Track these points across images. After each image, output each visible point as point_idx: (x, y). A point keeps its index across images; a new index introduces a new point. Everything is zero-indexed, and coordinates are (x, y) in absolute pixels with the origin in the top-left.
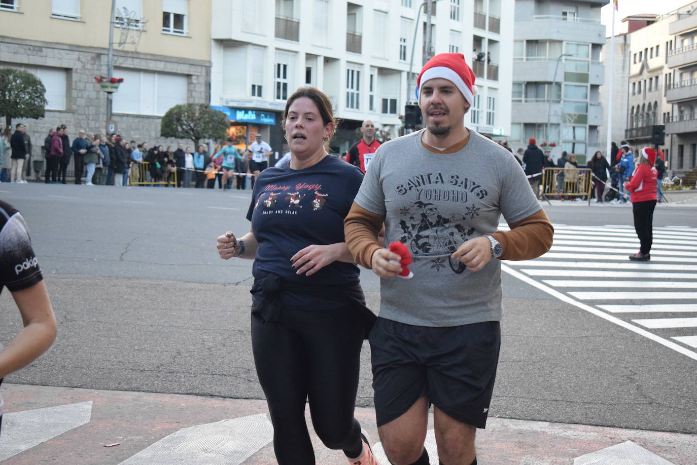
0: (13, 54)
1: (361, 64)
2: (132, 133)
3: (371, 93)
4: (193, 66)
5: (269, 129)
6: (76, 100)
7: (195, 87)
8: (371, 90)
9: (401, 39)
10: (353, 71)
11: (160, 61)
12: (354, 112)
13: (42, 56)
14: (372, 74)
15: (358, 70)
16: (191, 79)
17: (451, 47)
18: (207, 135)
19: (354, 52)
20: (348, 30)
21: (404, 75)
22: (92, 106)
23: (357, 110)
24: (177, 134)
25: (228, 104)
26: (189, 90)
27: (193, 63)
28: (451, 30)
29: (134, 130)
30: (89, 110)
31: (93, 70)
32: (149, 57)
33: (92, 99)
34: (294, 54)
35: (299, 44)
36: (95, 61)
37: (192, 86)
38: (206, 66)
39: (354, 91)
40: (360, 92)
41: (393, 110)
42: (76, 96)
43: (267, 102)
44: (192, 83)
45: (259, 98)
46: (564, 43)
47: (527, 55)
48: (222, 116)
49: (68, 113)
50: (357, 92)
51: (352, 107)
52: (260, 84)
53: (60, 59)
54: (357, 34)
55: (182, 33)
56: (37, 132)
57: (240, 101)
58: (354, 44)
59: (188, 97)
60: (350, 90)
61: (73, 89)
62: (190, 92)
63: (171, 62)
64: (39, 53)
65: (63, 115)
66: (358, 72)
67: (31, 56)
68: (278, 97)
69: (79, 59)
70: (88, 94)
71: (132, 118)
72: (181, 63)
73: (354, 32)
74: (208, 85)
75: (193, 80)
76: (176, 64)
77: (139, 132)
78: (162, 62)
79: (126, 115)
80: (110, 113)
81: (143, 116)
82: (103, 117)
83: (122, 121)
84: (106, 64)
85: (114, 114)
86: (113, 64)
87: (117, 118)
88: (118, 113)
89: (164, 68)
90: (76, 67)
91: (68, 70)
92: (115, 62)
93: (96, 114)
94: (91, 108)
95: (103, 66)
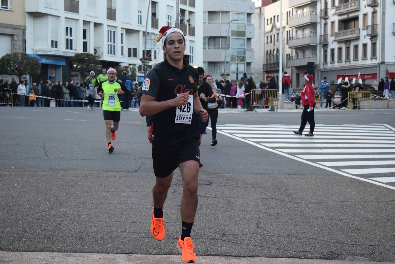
1: (116, 27)
3: (122, 45)
4: (14, 29)
5: (62, 68)
7: (16, 42)
8: (122, 43)
9: (139, 11)
10: (111, 31)
12: (112, 56)
14: (122, 33)
15: (114, 31)
16: (13, 37)
17: (168, 16)
19: (111, 19)
20: (107, 6)
21: (141, 34)
23: (114, 55)
24: (8, 72)
25: (37, 52)
26: (12, 44)
27: (14, 27)
28: (167, 5)
34: (76, 21)
35: (79, 15)
37: (14, 42)
38: (22, 29)
39: (112, 43)
40: (116, 44)
41: (135, 55)
43: (61, 51)
44: (14, 40)
45: (56, 49)
46: (231, 13)
47: (209, 20)
48: (36, 61)
50: (114, 44)
51: (111, 53)
52: (56, 40)
54: (113, 8)
55: (7, 8)
57: (44, 51)
58: (111, 14)
60: (110, 43)
62: (13, 45)
66: (114, 32)
68: (67, 48)
72: (7, 28)
73: (111, 7)
74: (24, 41)
75: (15, 38)
76: (4, 28)
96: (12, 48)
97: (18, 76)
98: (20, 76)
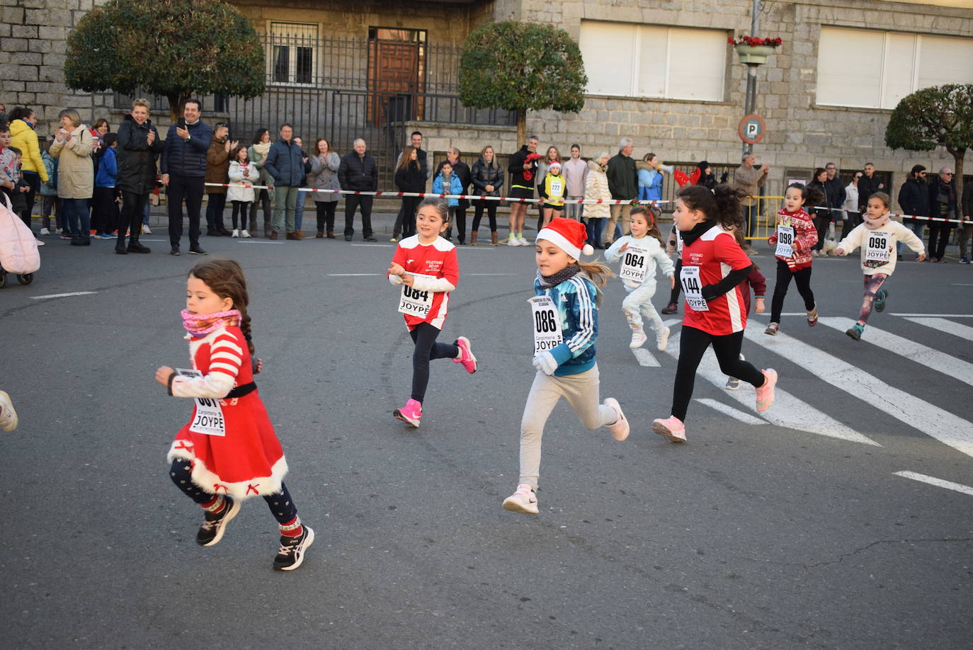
0: (609, 6)
2: (857, 139)
6: (740, 84)
11: (924, 15)
13: (670, 10)
22: (771, 93)
29: (860, 136)
30: (765, 101)
31: (778, 31)
32: (900, 8)
33: (771, 82)
36: (782, 17)
42: (739, 77)
49: (722, 105)
53: (707, 13)
56: (656, 138)
61: (733, 65)
63: (948, 17)
64: (665, 5)
65: (709, 108)
67: (648, 10)
69: (748, 13)
70: (765, 73)
71: (859, 116)
72: (969, 19)
77: (870, 139)
78: (927, 17)
79: (844, 109)
80: (810, 106)
81: (881, 112)
82: (794, 112)
83: (835, 121)
84: (806, 20)
85: (816, 107)
86: (820, 21)
87: (825, 116)
88: (827, 106)
89: (932, 28)
90: (741, 27)
91: (729, 32)
92: (824, 17)
93: (780, 108)
94: (770, 98)
95: (799, 24)
97: (954, 155)
98: (959, 155)
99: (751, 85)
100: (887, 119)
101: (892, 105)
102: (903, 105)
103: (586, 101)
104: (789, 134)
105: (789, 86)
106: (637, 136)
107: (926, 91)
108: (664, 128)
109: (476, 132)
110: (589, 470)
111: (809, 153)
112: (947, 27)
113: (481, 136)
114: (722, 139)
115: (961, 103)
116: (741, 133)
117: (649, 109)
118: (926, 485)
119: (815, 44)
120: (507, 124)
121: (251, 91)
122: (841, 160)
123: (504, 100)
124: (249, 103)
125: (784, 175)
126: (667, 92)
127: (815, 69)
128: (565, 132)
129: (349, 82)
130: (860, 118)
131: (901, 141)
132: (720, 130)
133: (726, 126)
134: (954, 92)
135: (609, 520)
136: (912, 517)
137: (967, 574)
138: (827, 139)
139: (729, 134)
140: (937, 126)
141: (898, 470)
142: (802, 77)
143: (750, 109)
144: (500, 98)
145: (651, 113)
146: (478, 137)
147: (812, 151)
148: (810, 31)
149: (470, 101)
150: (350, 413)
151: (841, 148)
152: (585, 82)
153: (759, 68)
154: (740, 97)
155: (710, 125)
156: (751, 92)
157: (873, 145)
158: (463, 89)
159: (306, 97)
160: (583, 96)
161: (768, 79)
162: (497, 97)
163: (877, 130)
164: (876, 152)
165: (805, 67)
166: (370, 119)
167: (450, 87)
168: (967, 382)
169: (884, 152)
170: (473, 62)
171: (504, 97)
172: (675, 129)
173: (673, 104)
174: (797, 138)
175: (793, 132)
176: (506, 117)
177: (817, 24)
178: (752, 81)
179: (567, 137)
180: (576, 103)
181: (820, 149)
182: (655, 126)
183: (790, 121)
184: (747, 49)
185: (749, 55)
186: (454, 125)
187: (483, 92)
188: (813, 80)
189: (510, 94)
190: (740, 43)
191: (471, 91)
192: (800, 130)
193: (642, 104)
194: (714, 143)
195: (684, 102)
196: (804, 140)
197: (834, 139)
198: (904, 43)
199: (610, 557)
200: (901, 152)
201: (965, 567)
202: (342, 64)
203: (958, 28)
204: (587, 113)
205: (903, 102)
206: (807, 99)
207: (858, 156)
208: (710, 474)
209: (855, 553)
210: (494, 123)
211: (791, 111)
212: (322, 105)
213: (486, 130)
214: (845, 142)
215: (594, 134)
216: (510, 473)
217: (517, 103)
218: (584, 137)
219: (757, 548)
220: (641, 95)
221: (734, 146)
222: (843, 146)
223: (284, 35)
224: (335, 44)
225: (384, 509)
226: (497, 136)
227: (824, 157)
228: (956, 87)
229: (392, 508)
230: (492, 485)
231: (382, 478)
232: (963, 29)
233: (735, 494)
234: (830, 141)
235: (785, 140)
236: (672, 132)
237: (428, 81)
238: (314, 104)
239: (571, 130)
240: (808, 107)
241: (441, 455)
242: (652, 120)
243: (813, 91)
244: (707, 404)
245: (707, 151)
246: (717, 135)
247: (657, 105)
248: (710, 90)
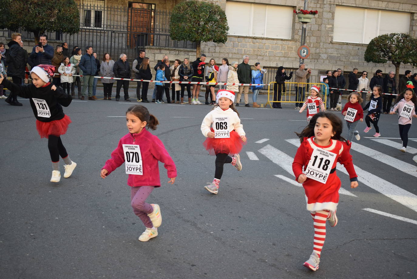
2: (351, 57)
4: (415, 6)
6: (299, 32)
7: (416, 23)
16: (413, 16)
18: (410, 60)
22: (313, 36)
26: (411, 25)
29: (353, 56)
30: (310, 39)
31: (316, 7)
33: (313, 31)
36: (318, 1)
37: (414, 22)
42: (298, 28)
44: (414, 19)
49: (291, 41)
56: (260, 55)
59: (410, 31)
61: (296, 23)
62: (411, 26)
65: (284, 42)
70: (310, 26)
71: (352, 47)
72: (403, 3)
75: (415, 17)
76: (398, 5)
77: (358, 57)
78: (384, 2)
79: (346, 44)
80: (331, 42)
81: (362, 45)
82: (323, 45)
83: (342, 49)
84: (329, 3)
85: (334, 43)
86: (335, 3)
87: (337, 46)
88: (338, 42)
89: (386, 7)
90: (300, 5)
91: (294, 7)
92: (337, 2)
93: (317, 43)
94: (312, 38)
95: (326, 4)
96: (411, 30)
97: (395, 65)
98: (397, 65)
99: (304, 31)
100: (365, 49)
101: (368, 42)
102: (372, 42)
103: (228, 38)
104: (320, 55)
105: (321, 33)
106: (251, 54)
107: (383, 36)
108: (263, 51)
109: (178, 51)
110: (225, 207)
111: (330, 64)
112: (393, 7)
113: (180, 53)
114: (290, 57)
115: (399, 42)
116: (299, 54)
117: (257, 42)
118: (377, 215)
119: (333, 14)
120: (192, 48)
121: (73, 30)
122: (344, 67)
123: (190, 37)
124: (72, 36)
125: (318, 73)
126: (265, 35)
127: (333, 25)
128: (219, 52)
129: (119, 27)
130: (353, 48)
131: (371, 59)
132: (290, 52)
133: (292, 51)
134: (395, 37)
135: (233, 230)
136: (370, 229)
137: (394, 255)
138: (338, 57)
139: (294, 54)
140: (388, 52)
141: (364, 208)
142: (327, 28)
143: (303, 43)
144: (189, 36)
145: (258, 44)
146: (179, 53)
147: (331, 62)
148: (331, 8)
149: (175, 37)
150: (115, 180)
151: (344, 61)
152: (228, 29)
153: (307, 24)
154: (299, 37)
155: (285, 50)
156: (303, 35)
157: (359, 60)
158: (172, 31)
159: (99, 34)
160: (227, 36)
161: (312, 29)
162: (187, 35)
163: (361, 53)
164: (360, 64)
165: (329, 24)
166: (128, 45)
167: (166, 31)
168: (397, 168)
169: (364, 63)
170: (176, 19)
171: (190, 36)
172: (269, 51)
173: (268, 40)
174: (324, 56)
175: (322, 54)
176: (192, 45)
177: (334, 4)
178: (304, 30)
179: (219, 54)
180: (224, 39)
181: (335, 62)
182: (260, 50)
183: (321, 49)
184: (302, 15)
185: (303, 18)
186: (167, 48)
187: (181, 33)
188: (332, 31)
189: (193, 34)
190: (299, 13)
191: (175, 32)
192: (326, 53)
193: (254, 40)
194: (287, 58)
195: (273, 39)
196: (327, 58)
197: (341, 57)
198: (373, 14)
199: (233, 246)
200: (371, 64)
201: (393, 251)
202: (116, 19)
203: (397, 7)
204: (229, 43)
205: (372, 41)
206: (329, 39)
207: (351, 65)
208: (280, 209)
209: (344, 245)
210: (186, 48)
211: (322, 44)
212: (106, 38)
213: (182, 51)
214: (346, 59)
215: (232, 53)
216: (188, 208)
217: (196, 38)
218: (227, 54)
219: (300, 242)
220: (253, 36)
221: (296, 60)
222: (345, 60)
223: (89, 5)
224: (112, 10)
225: (130, 224)
226: (187, 54)
227: (336, 65)
228: (397, 35)
229: (134, 224)
230: (180, 213)
231: (129, 210)
232: (400, 8)
233: (291, 218)
234: (339, 58)
235: (319, 57)
236: (268, 53)
237: (155, 27)
238: (102, 37)
239: (221, 51)
240: (329, 42)
241: (157, 200)
242: (259, 48)
243: (332, 35)
244: (279, 177)
245: (283, 62)
246: (288, 54)
247: (261, 40)
248: (285, 34)
